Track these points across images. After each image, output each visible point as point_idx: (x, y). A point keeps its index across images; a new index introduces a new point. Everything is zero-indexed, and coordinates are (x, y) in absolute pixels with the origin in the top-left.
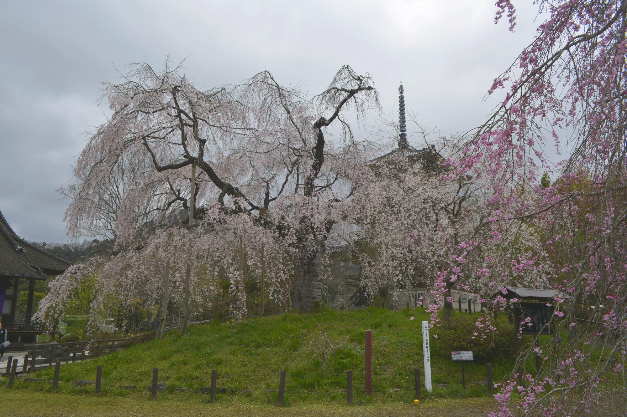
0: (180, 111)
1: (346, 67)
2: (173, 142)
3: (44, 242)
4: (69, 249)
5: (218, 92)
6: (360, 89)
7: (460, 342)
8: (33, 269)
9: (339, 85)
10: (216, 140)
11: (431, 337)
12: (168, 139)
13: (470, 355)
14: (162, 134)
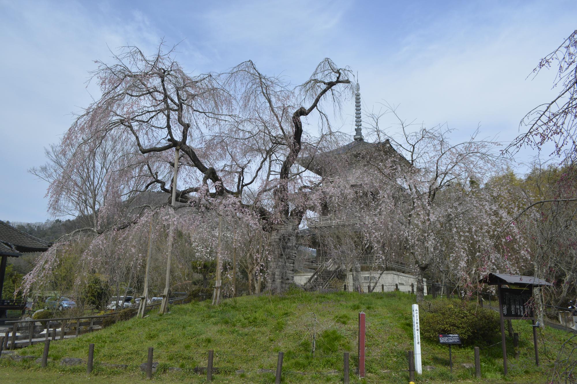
0: (166, 96)
1: (327, 60)
2: (156, 125)
3: (8, 221)
4: (32, 228)
5: (204, 79)
6: (338, 81)
7: (443, 324)
8: (6, 246)
9: (319, 77)
10: (199, 125)
11: (421, 320)
12: (152, 123)
13: (457, 338)
14: (145, 118)
